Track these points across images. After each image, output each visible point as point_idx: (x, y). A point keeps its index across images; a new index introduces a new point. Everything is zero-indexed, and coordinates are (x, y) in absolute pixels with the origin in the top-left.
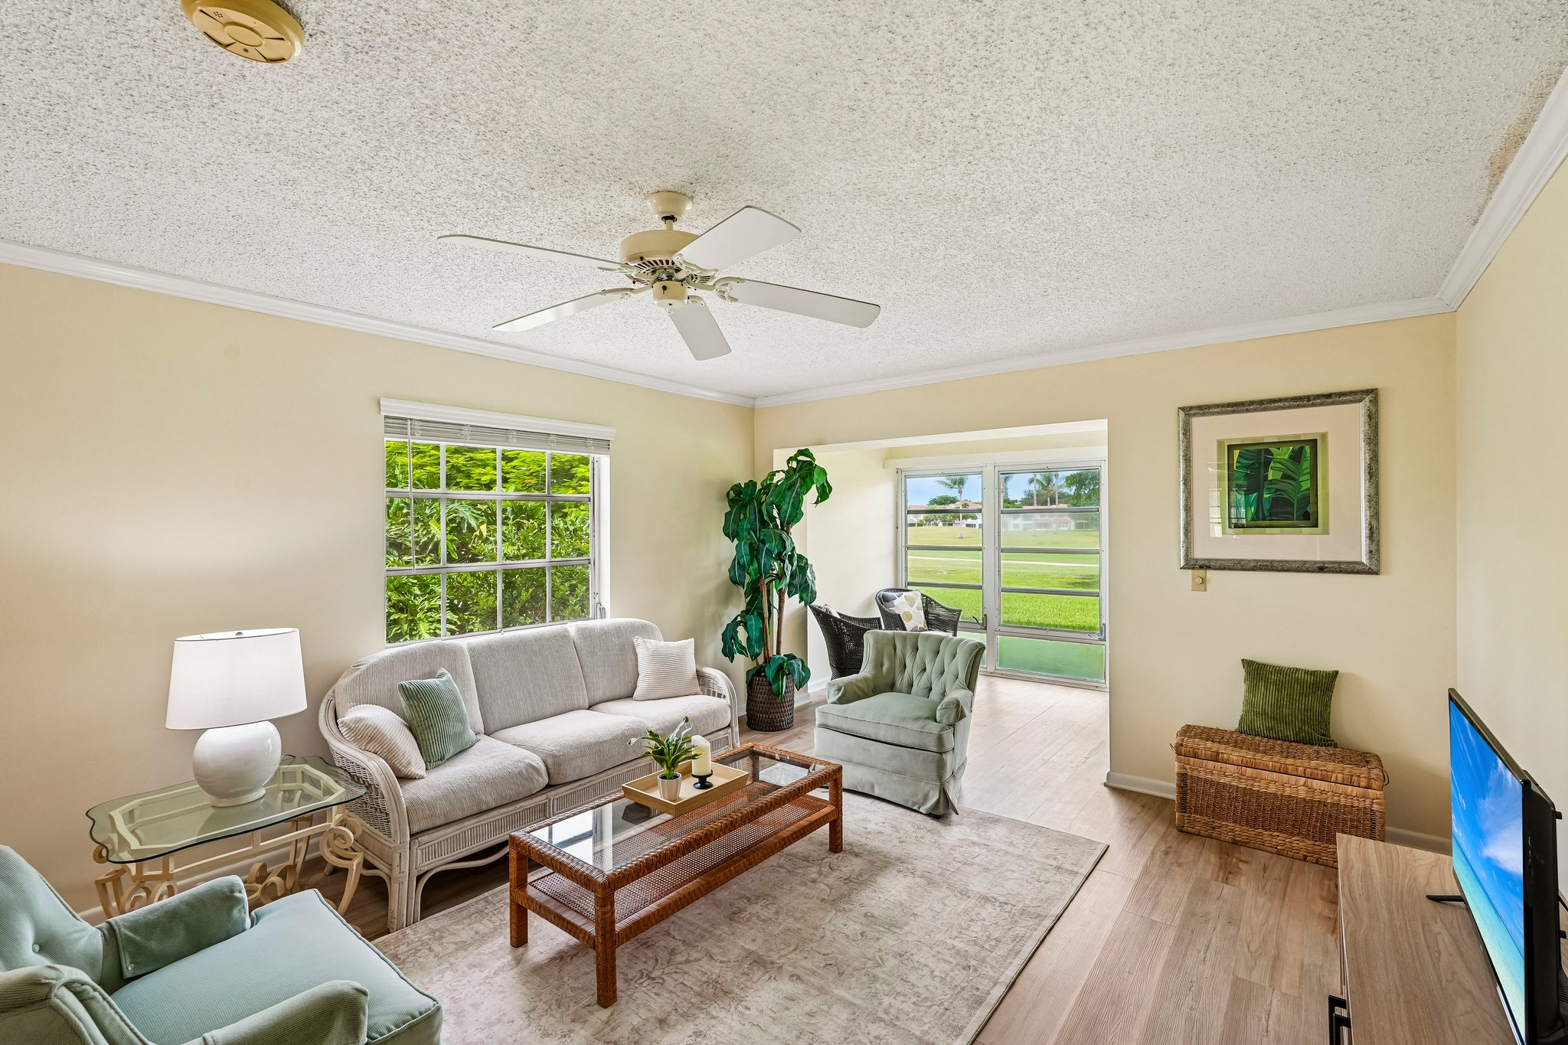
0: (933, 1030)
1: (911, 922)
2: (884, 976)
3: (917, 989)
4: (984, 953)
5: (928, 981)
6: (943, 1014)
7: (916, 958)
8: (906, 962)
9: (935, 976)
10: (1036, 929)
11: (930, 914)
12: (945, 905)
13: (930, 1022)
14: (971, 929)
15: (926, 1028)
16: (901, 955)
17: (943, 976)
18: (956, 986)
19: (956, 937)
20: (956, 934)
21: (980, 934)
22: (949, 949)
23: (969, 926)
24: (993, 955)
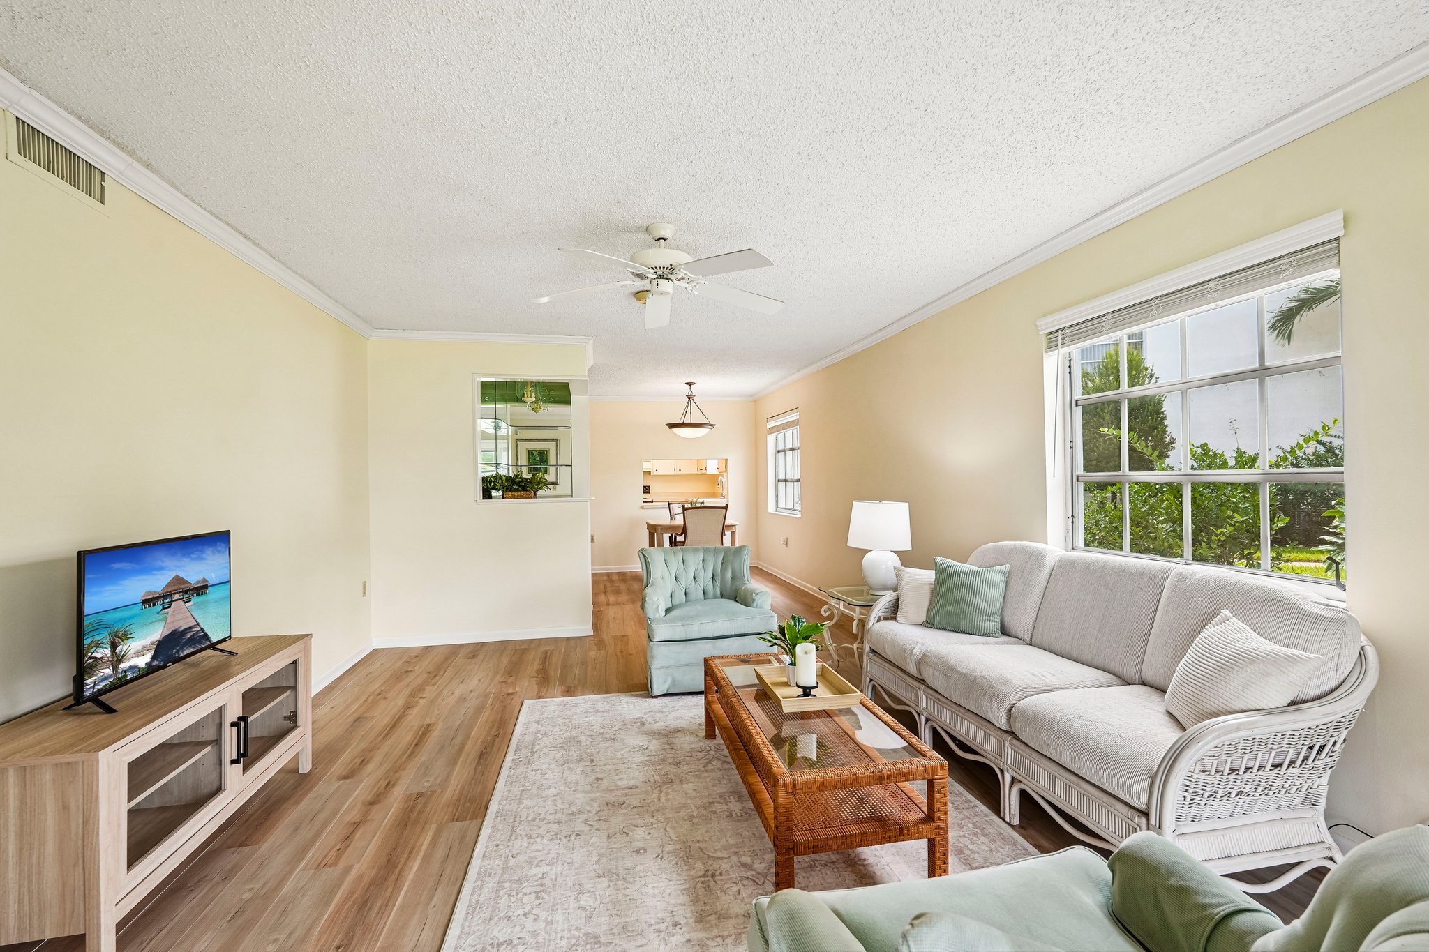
0: (516, 807)
1: (596, 867)
2: (577, 817)
3: (545, 822)
4: (506, 876)
5: (541, 831)
6: (515, 818)
7: (565, 840)
8: (569, 833)
9: (538, 837)
10: (459, 937)
11: (587, 887)
12: (580, 908)
13: (521, 811)
14: (533, 895)
15: (522, 806)
16: (577, 835)
17: (532, 840)
18: (516, 839)
19: (542, 878)
20: (544, 881)
21: (520, 895)
22: (541, 861)
23: (537, 898)
24: (497, 879)
